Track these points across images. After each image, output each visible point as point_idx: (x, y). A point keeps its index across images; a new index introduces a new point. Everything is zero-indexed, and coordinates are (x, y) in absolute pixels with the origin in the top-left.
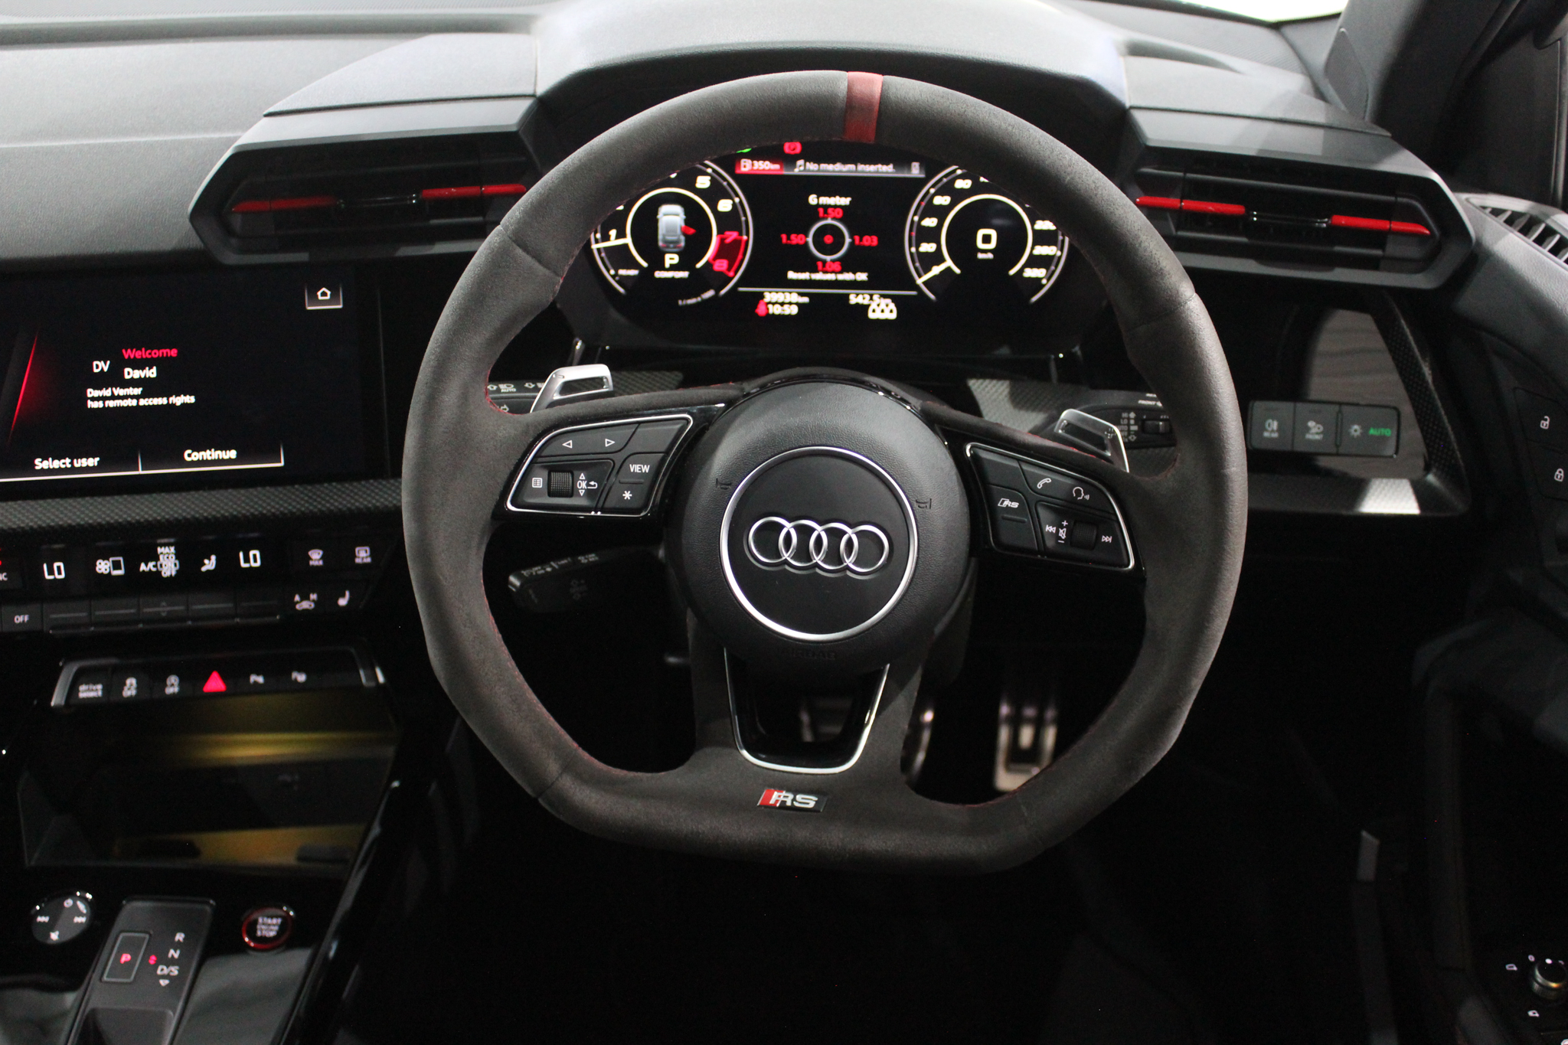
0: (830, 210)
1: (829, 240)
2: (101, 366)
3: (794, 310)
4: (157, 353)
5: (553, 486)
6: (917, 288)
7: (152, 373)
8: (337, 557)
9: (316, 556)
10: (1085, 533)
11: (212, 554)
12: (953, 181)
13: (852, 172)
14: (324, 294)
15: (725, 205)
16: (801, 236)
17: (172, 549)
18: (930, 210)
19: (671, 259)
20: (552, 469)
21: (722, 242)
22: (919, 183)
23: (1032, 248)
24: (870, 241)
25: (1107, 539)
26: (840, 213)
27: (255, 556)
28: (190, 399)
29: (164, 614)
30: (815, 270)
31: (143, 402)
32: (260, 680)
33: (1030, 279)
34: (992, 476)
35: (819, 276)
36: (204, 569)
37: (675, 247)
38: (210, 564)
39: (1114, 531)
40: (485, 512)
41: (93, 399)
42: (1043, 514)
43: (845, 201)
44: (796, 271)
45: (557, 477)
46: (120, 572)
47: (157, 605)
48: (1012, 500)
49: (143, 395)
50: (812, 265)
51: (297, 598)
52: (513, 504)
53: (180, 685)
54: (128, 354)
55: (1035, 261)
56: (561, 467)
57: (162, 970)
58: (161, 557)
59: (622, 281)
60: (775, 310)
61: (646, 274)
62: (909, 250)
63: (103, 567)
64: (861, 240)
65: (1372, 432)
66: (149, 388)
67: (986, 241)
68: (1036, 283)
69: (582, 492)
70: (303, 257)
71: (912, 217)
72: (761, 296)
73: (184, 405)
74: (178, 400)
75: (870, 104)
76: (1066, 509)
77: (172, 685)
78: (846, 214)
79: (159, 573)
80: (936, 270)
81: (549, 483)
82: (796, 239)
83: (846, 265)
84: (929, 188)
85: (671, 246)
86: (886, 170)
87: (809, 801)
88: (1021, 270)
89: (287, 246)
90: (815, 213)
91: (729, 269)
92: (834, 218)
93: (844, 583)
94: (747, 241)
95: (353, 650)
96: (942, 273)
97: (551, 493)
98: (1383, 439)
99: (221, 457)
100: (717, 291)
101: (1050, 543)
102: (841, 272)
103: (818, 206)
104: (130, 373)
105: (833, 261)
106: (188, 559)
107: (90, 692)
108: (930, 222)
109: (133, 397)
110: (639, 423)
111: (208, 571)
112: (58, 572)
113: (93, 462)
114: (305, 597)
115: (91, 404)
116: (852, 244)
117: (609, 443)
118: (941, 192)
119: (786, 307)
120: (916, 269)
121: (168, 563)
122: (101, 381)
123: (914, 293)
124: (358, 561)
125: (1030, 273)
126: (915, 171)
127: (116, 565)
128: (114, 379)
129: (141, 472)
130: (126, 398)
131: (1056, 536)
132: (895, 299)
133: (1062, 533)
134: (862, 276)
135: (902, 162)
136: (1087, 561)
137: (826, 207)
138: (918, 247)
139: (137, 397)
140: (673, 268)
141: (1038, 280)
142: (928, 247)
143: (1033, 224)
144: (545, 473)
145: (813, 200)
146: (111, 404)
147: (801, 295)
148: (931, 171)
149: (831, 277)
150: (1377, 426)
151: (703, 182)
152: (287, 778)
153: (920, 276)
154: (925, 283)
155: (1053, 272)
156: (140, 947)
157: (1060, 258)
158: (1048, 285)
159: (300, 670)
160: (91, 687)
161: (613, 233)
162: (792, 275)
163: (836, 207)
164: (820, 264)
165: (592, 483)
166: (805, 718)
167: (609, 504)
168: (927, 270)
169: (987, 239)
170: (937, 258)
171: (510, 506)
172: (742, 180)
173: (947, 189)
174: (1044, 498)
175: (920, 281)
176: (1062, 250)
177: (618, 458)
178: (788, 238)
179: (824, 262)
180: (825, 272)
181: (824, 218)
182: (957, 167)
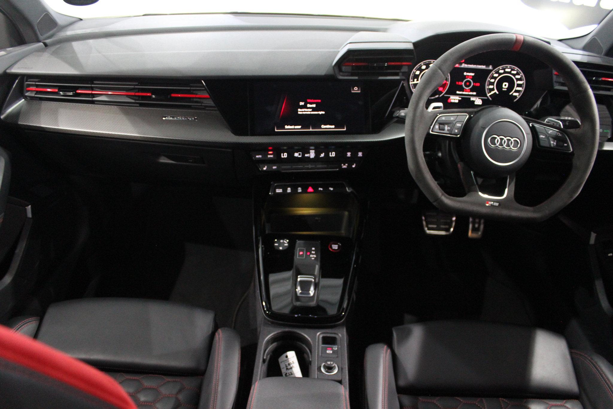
0: (469, 76)
1: (468, 84)
2: (302, 103)
3: (457, 101)
4: (315, 101)
5: (441, 128)
6: (487, 97)
7: (314, 106)
8: (354, 154)
9: (349, 154)
10: (561, 143)
11: (323, 152)
12: (499, 71)
13: (475, 67)
14: (356, 88)
16: (461, 82)
17: (314, 151)
18: (493, 77)
20: (440, 124)
22: (491, 71)
23: (516, 88)
24: (478, 84)
25: (565, 145)
26: (471, 77)
27: (333, 154)
28: (323, 113)
29: (310, 168)
30: (463, 91)
31: (312, 113)
32: (322, 189)
33: (514, 96)
34: (538, 130)
35: (464, 93)
36: (321, 156)
38: (322, 155)
39: (567, 143)
40: (425, 133)
41: (300, 111)
42: (551, 139)
43: (473, 74)
44: (459, 91)
45: (441, 126)
46: (300, 156)
47: (308, 165)
48: (543, 135)
49: (312, 111)
50: (463, 90)
51: (342, 165)
52: (432, 131)
53: (302, 190)
54: (309, 101)
55: (516, 91)
56: (442, 124)
57: (311, 256)
58: (311, 153)
60: (453, 101)
62: (487, 87)
63: (296, 155)
64: (476, 84)
65: (605, 131)
66: (314, 109)
67: (505, 85)
68: (516, 97)
69: (446, 130)
70: (356, 78)
71: (488, 79)
72: (449, 97)
73: (322, 114)
74: (321, 113)
75: (521, 41)
76: (555, 138)
77: (300, 190)
78: (473, 78)
79: (309, 157)
80: (492, 93)
81: (439, 127)
82: (460, 83)
83: (471, 90)
84: (493, 72)
86: (483, 67)
87: (497, 204)
88: (513, 94)
89: (352, 75)
90: (465, 77)
91: (443, 90)
92: (470, 79)
93: (510, 152)
94: (448, 83)
95: (344, 183)
96: (494, 93)
97: (440, 129)
98: (607, 133)
99: (330, 127)
100: (439, 95)
101: (552, 145)
102: (470, 92)
103: (466, 75)
104: (309, 106)
105: (468, 89)
106: (317, 154)
107: (279, 191)
108: (492, 80)
109: (309, 111)
110: (458, 115)
111: (322, 157)
112: (285, 155)
113: (300, 127)
114: (344, 165)
115: (299, 113)
116: (473, 85)
117: (452, 119)
118: (496, 73)
119: (455, 100)
120: (488, 92)
121: (312, 154)
122: (302, 107)
123: (486, 98)
124: (359, 156)
125: (515, 94)
126: (491, 67)
127: (300, 155)
128: (305, 107)
129: (311, 130)
130: (308, 112)
131: (553, 144)
132: (482, 100)
133: (555, 143)
134: (475, 93)
135: (487, 65)
136: (560, 150)
137: (468, 76)
138: (489, 86)
139: (311, 111)
142: (491, 87)
143: (517, 81)
144: (438, 125)
145: (465, 74)
146: (304, 113)
147: (459, 97)
148: (494, 68)
149: (467, 93)
150: (606, 130)
152: (317, 218)
153: (488, 94)
154: (490, 96)
155: (520, 94)
156: (304, 251)
157: (522, 90)
158: (518, 97)
159: (331, 187)
160: (279, 190)
161: (416, 80)
162: (458, 92)
164: (465, 90)
165: (449, 128)
166: (423, 218)
167: (453, 133)
168: (490, 92)
170: (493, 89)
171: (431, 132)
173: (497, 72)
174: (550, 135)
175: (488, 95)
176: (523, 88)
177: (454, 122)
178: (458, 83)
179: (466, 89)
180: (466, 92)
181: (467, 78)
182: (500, 67)
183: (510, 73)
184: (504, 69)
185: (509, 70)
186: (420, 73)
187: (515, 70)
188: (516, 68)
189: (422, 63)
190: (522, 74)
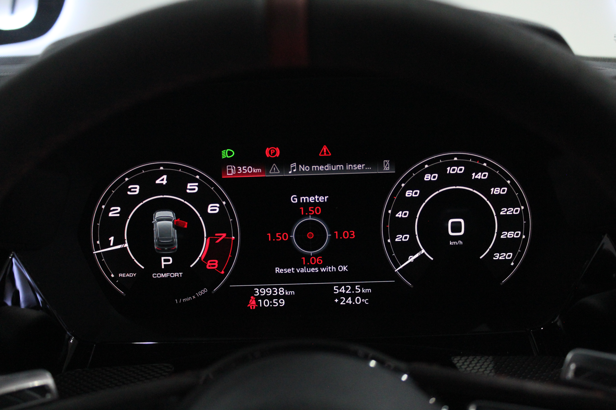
0: (310, 208)
1: (311, 236)
3: (282, 304)
6: (394, 276)
12: (422, 175)
13: (341, 171)
15: (213, 209)
16: (285, 233)
18: (403, 203)
19: (166, 261)
21: (212, 243)
22: (390, 179)
23: (499, 234)
24: (349, 235)
26: (319, 210)
30: (299, 265)
33: (500, 262)
35: (303, 270)
37: (168, 250)
43: (322, 199)
44: (283, 265)
50: (296, 260)
55: (503, 246)
59: (122, 283)
60: (267, 304)
61: (145, 276)
62: (385, 242)
64: (340, 235)
68: (505, 266)
71: (386, 210)
72: (251, 291)
78: (325, 211)
80: (412, 259)
82: (280, 237)
83: (328, 258)
84: (400, 182)
85: (166, 249)
86: (359, 168)
88: (491, 254)
90: (297, 212)
91: (220, 268)
92: (314, 216)
94: (236, 240)
96: (417, 261)
100: (210, 289)
102: (324, 265)
103: (299, 204)
105: (316, 255)
108: (403, 215)
116: (332, 238)
118: (411, 186)
119: (274, 300)
120: (392, 258)
123: (392, 281)
125: (497, 256)
126: (387, 167)
134: (343, 268)
135: (373, 161)
137: (306, 206)
138: (393, 238)
140: (168, 269)
141: (506, 262)
142: (403, 238)
145: (294, 199)
147: (287, 288)
148: (400, 169)
149: (314, 270)
151: (192, 188)
153: (396, 265)
154: (402, 271)
155: (521, 254)
157: (526, 240)
158: (516, 266)
161: (112, 239)
162: (278, 271)
163: (315, 204)
164: (303, 259)
168: (403, 259)
169: (456, 227)
170: (412, 247)
172: (229, 184)
173: (415, 183)
175: (397, 270)
176: (526, 233)
178: (274, 236)
179: (308, 257)
180: (309, 266)
181: (305, 216)
182: (425, 163)
183: (464, 179)
184: (440, 169)
185: (459, 170)
186: (124, 214)
187: (483, 170)
188: (486, 161)
189: (124, 176)
190: (512, 179)
